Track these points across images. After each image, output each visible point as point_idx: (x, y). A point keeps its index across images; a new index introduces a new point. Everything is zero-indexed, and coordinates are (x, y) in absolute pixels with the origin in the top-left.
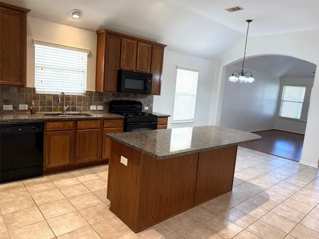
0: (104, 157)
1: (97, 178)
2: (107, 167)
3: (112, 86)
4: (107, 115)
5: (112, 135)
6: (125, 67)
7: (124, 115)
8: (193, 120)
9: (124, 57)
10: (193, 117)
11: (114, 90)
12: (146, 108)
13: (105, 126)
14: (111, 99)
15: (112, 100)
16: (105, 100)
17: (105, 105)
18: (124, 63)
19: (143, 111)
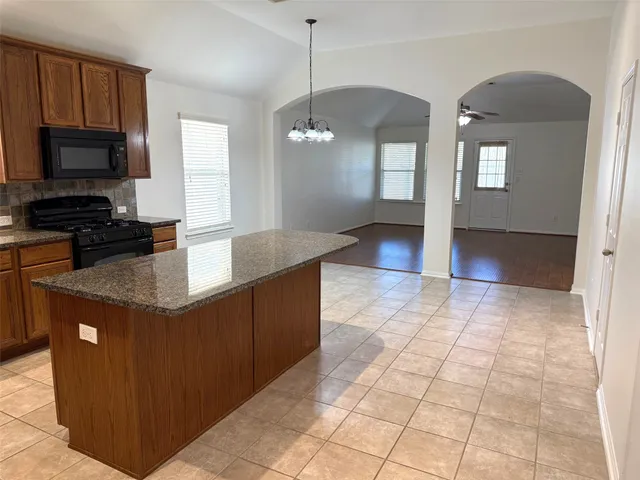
0: (35, 334)
1: (24, 385)
2: (46, 354)
3: (30, 167)
4: (24, 237)
5: (48, 280)
6: (54, 120)
7: (71, 231)
8: (229, 223)
9: (50, 96)
10: (228, 218)
11: (36, 175)
12: (122, 210)
13: (23, 262)
14: (29, 198)
15: (32, 199)
16: (14, 201)
17: (16, 212)
18: (52, 112)
19: (113, 217)
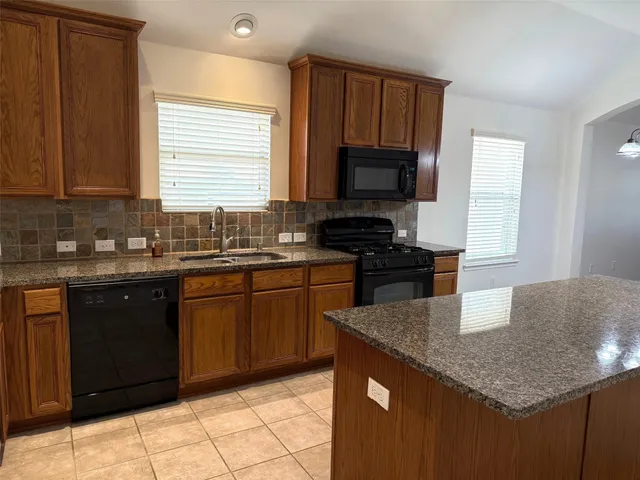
0: (313, 355)
3: (327, 187)
4: (315, 255)
6: (353, 139)
8: (513, 256)
12: (402, 233)
13: (312, 281)
14: (322, 216)
15: (325, 219)
16: (310, 219)
17: (311, 229)
19: (394, 241)
